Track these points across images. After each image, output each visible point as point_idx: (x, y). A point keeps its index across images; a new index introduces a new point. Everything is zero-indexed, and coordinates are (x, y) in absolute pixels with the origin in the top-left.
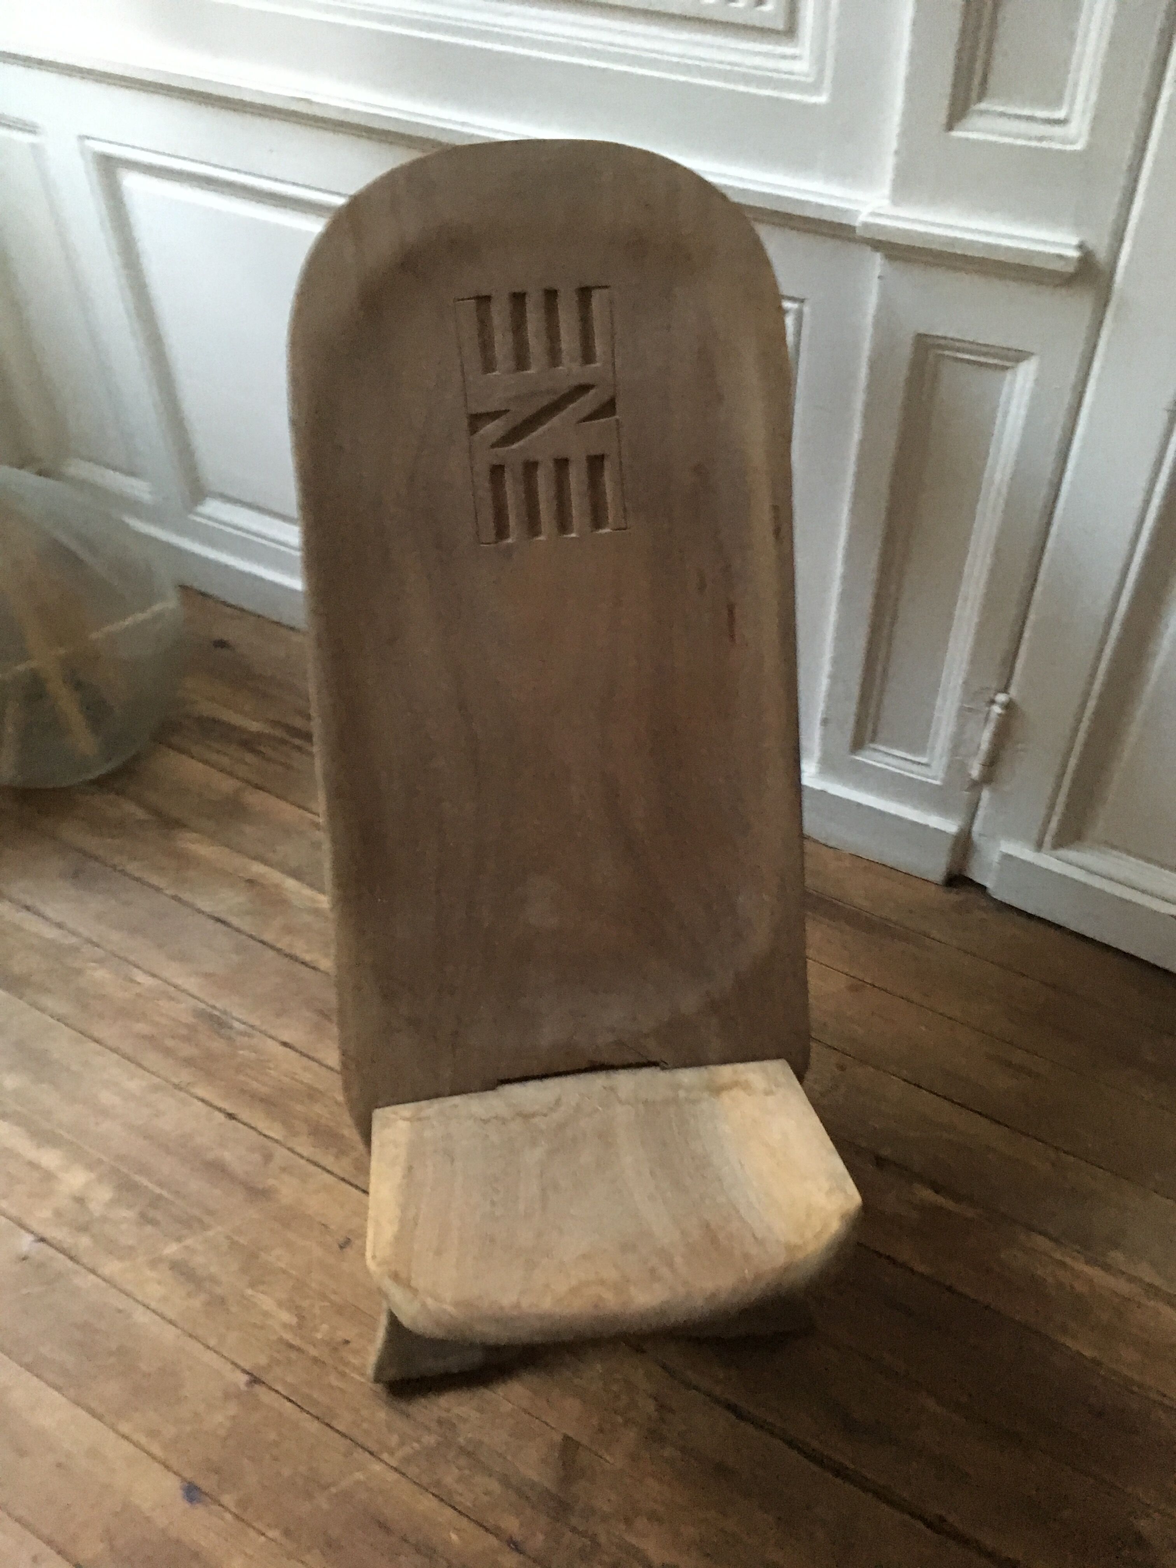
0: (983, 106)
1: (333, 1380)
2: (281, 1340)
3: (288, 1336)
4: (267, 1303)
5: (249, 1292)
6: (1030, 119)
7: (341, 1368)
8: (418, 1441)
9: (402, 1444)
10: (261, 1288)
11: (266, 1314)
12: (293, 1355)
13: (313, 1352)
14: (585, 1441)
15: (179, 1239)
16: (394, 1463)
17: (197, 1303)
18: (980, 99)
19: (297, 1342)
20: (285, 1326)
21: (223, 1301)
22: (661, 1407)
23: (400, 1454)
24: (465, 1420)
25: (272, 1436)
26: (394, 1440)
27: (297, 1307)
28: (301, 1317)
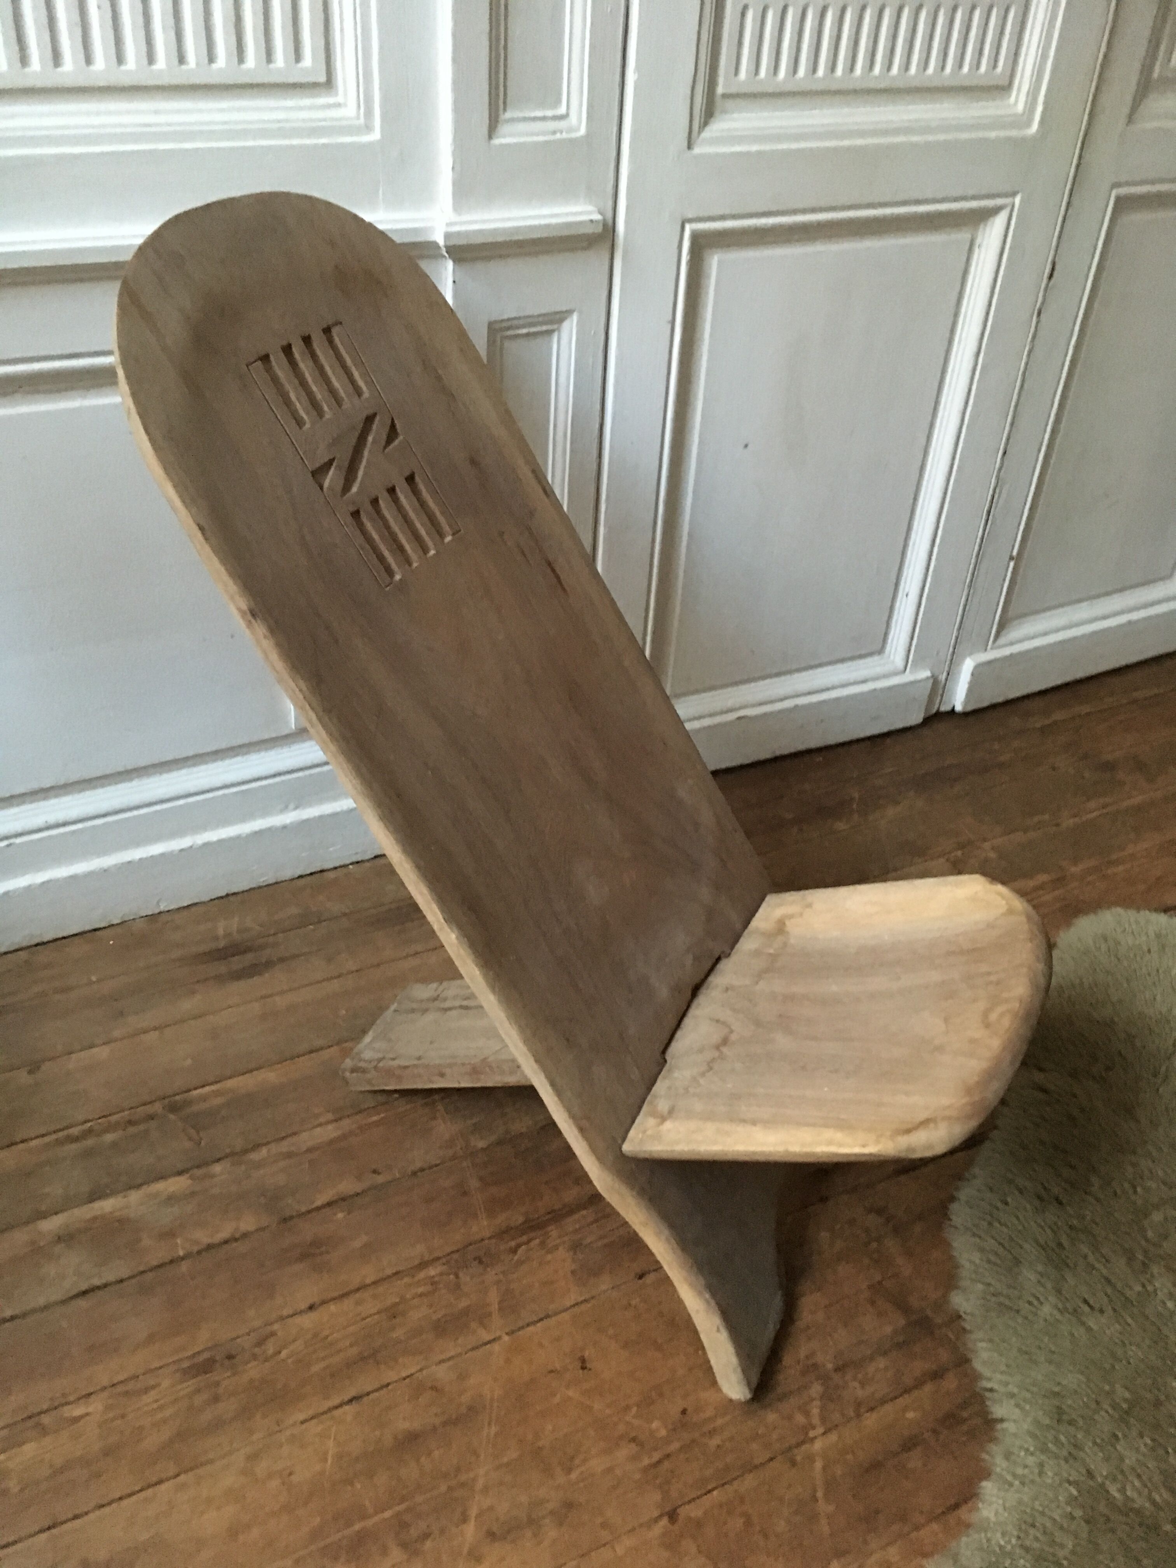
0: (508, 115)
1: (715, 1441)
2: (645, 1470)
3: (646, 1461)
4: (597, 1464)
5: (574, 1476)
6: (544, 119)
7: (705, 1429)
8: (813, 1400)
9: (807, 1414)
10: (577, 1461)
11: (610, 1470)
12: (666, 1465)
13: (675, 1446)
14: (878, 1277)
15: (464, 1519)
16: (821, 1430)
17: (551, 1533)
18: (505, 110)
19: (656, 1456)
20: (635, 1458)
21: (569, 1505)
22: (879, 1212)
23: (816, 1420)
24: (813, 1354)
25: (739, 1522)
26: (800, 1419)
27: (621, 1437)
28: (634, 1440)
